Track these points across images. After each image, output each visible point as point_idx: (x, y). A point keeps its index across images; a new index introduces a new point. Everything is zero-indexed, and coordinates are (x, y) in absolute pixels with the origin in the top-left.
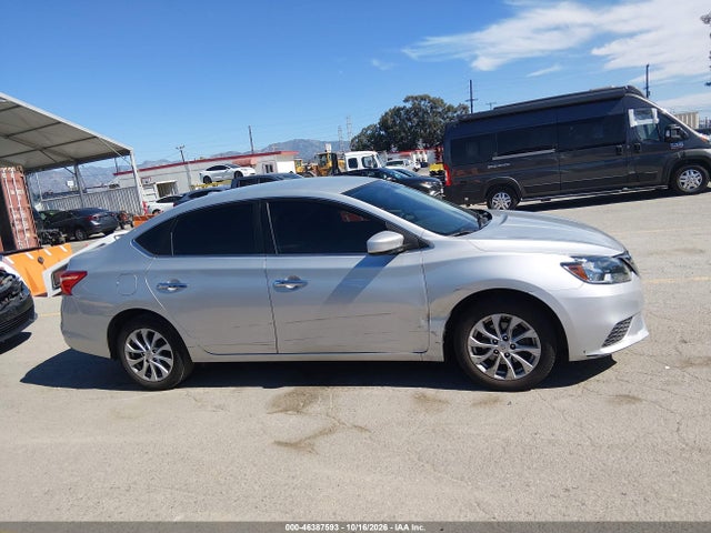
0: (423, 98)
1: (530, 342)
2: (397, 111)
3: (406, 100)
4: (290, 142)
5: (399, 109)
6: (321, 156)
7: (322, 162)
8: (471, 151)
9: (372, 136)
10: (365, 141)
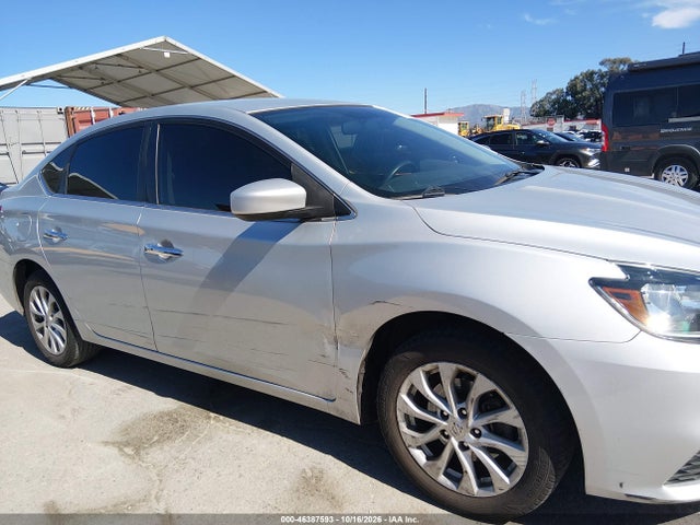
0: (622, 61)
1: (510, 435)
2: (589, 76)
3: (602, 63)
4: (468, 107)
5: (592, 73)
6: (489, 119)
7: (488, 126)
8: (641, 110)
9: (556, 101)
10: (547, 106)
